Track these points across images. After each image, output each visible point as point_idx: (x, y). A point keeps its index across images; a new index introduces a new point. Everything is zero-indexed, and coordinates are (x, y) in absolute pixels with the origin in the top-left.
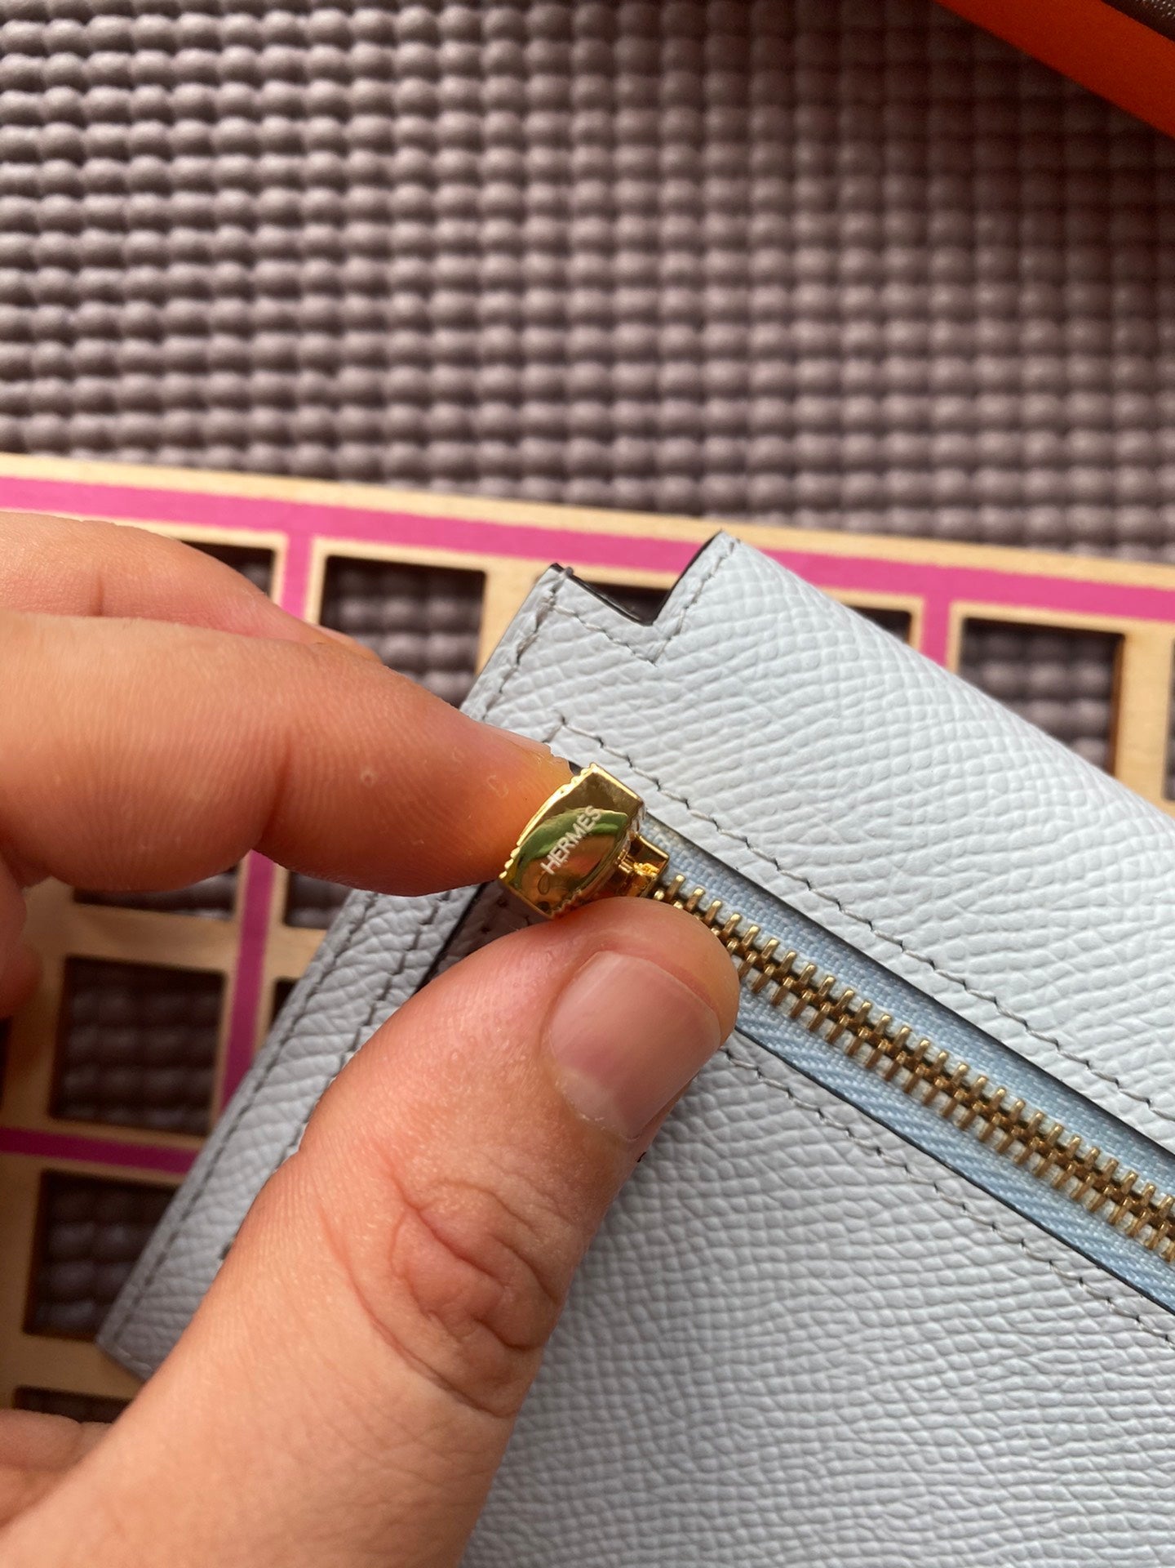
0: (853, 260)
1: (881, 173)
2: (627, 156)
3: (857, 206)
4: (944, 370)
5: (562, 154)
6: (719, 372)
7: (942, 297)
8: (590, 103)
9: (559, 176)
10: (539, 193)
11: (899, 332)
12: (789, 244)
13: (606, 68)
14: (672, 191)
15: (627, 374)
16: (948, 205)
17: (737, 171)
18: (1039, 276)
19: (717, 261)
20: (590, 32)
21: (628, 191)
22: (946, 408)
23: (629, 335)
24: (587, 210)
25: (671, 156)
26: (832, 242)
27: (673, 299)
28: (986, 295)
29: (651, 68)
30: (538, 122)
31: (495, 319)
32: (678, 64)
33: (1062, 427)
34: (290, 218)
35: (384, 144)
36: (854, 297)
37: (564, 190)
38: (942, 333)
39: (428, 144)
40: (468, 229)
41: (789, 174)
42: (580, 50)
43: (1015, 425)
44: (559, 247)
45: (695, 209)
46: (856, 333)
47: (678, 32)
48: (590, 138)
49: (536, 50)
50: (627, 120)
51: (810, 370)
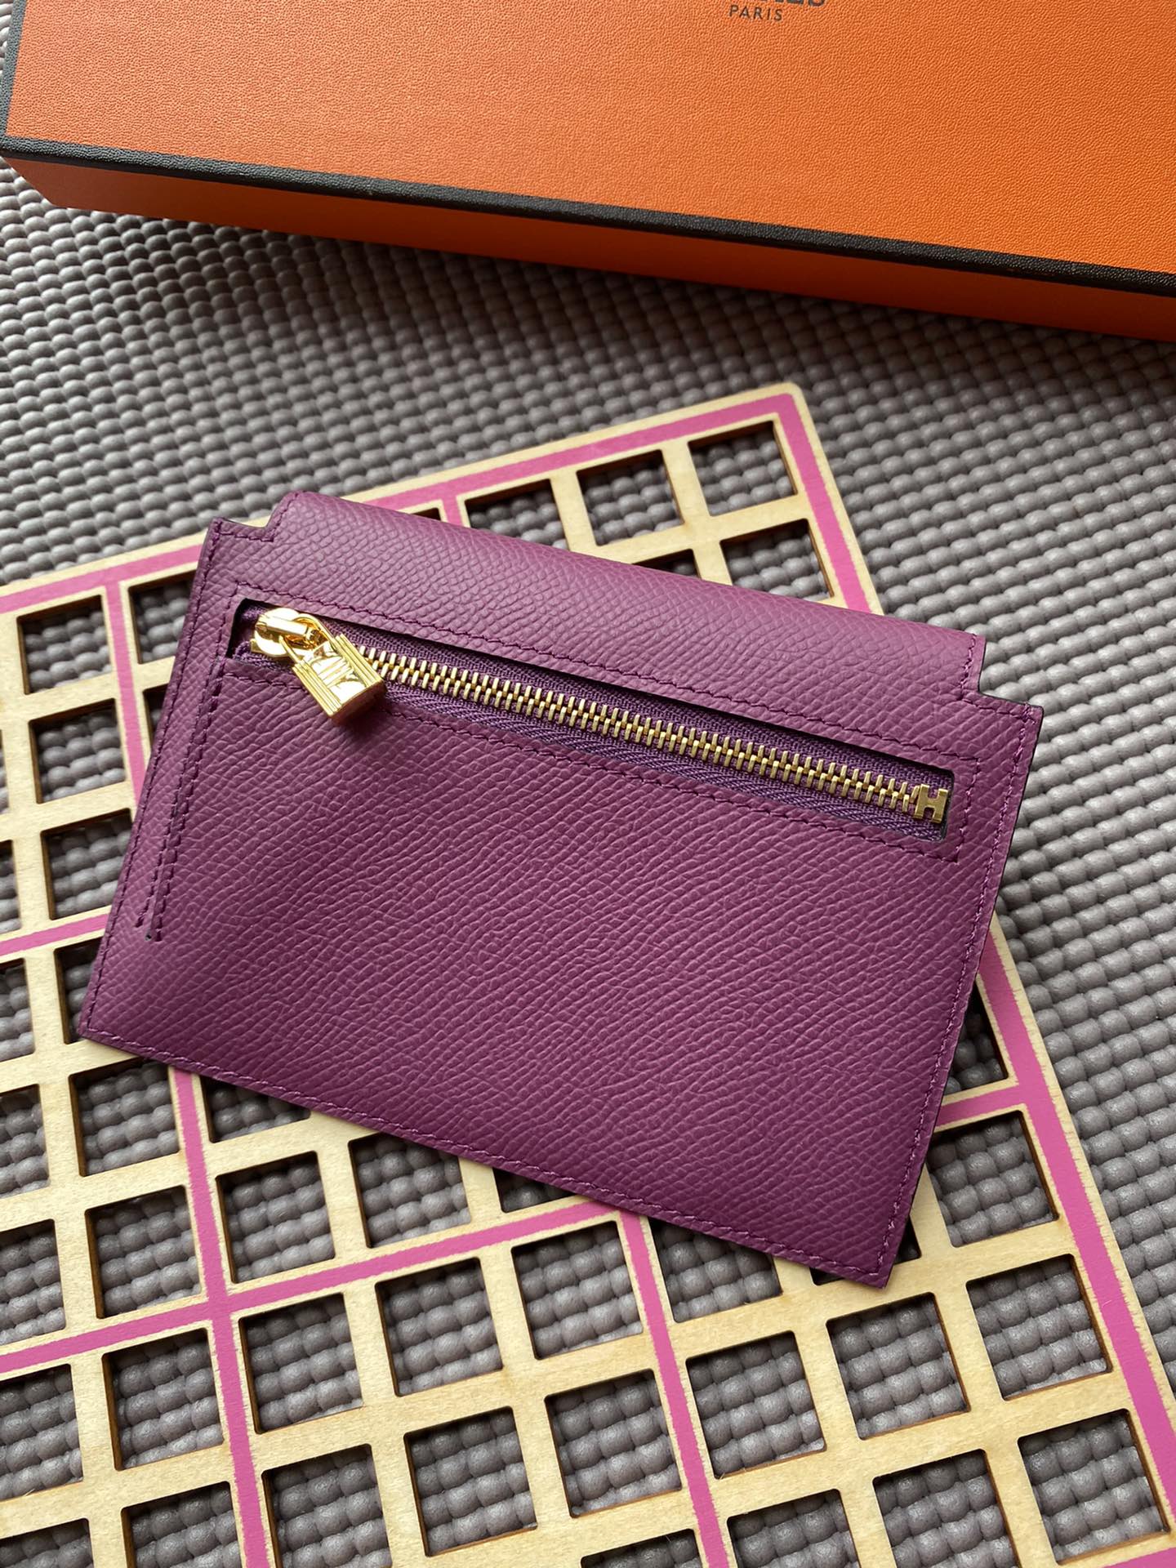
0: (362, 367)
1: (364, 326)
2: (234, 361)
3: (356, 343)
4: (424, 399)
5: (201, 372)
6: (310, 440)
7: (412, 367)
8: (208, 345)
9: (202, 383)
10: (194, 393)
11: (396, 391)
12: (328, 372)
13: (212, 327)
14: (262, 368)
15: (264, 458)
16: (400, 327)
17: (292, 349)
18: (457, 341)
19: (294, 392)
20: (198, 315)
21: (239, 377)
22: (432, 416)
23: (259, 440)
24: (221, 393)
25: (256, 353)
26: (349, 364)
27: (277, 416)
28: (434, 358)
29: (234, 319)
30: (185, 362)
31: (189, 456)
32: (246, 313)
33: (494, 404)
34: (71, 447)
35: (109, 399)
36: (368, 383)
37: (207, 387)
38: (417, 383)
39: (132, 391)
40: (163, 421)
41: (319, 342)
42: (197, 324)
43: (468, 411)
44: (213, 414)
45: (276, 374)
46: (375, 399)
47: (242, 300)
48: (213, 360)
49: (175, 331)
50: (229, 346)
51: (357, 424)
